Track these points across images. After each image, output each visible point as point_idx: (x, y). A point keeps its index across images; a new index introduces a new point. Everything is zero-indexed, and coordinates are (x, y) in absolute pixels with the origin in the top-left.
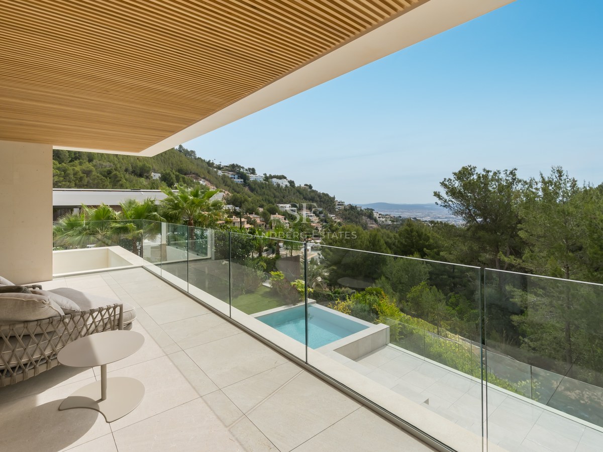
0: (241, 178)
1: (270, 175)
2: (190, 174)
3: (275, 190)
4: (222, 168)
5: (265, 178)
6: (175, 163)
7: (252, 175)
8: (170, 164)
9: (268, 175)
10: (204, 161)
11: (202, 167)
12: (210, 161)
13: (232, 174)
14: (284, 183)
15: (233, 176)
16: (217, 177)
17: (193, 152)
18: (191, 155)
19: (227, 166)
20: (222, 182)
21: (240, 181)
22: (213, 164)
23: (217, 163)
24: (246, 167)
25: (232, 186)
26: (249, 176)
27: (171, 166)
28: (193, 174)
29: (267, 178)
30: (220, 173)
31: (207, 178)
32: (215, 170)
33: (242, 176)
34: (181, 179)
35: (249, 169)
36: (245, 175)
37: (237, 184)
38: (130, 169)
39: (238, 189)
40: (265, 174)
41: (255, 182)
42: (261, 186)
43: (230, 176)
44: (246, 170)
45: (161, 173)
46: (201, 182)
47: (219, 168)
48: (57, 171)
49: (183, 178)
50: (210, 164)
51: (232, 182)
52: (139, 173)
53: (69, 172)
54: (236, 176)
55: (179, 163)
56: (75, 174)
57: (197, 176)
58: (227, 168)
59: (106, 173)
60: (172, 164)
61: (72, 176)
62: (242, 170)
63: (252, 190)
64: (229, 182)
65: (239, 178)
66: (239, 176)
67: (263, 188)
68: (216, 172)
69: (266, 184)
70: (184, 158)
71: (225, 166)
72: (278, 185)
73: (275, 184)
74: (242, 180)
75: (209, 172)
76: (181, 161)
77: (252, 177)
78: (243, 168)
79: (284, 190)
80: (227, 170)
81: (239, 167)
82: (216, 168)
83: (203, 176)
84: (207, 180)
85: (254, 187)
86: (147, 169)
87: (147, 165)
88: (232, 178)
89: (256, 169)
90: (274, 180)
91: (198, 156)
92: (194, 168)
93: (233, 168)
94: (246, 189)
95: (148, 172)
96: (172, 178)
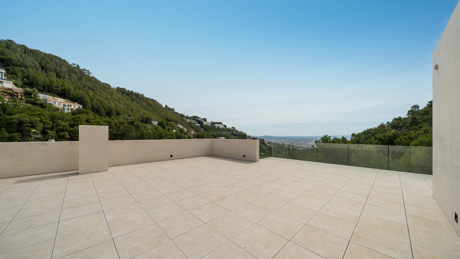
0: (199, 124)
1: (214, 122)
2: (172, 122)
3: (217, 130)
4: (189, 118)
5: (212, 123)
6: (164, 115)
7: (205, 122)
8: (162, 116)
9: (213, 122)
10: (179, 114)
11: (179, 117)
12: (182, 114)
13: (194, 121)
14: (221, 126)
15: (195, 122)
16: (186, 123)
17: (173, 109)
18: (172, 111)
19: (191, 117)
20: (189, 125)
21: (198, 125)
22: (184, 115)
23: (186, 115)
24: (202, 118)
25: (195, 127)
26: (203, 123)
27: (162, 117)
28: (174, 121)
29: (213, 124)
30: (188, 120)
31: (182, 124)
32: (185, 119)
33: (200, 122)
34: (169, 125)
35: (203, 119)
36: (201, 122)
37: (197, 126)
38: (141, 119)
39: (198, 129)
40: (212, 122)
41: (206, 125)
42: (210, 128)
43: (193, 122)
44: (202, 119)
45: (158, 121)
46: (179, 126)
47: (187, 117)
48: (105, 123)
49: (170, 124)
50: (182, 116)
51: (195, 125)
52: (145, 121)
53: (112, 123)
54: (196, 122)
55: (166, 115)
56: (115, 125)
57: (177, 122)
58: (191, 118)
59: (130, 123)
60: (163, 116)
61: (114, 126)
62: (199, 119)
63: (205, 130)
64: (193, 126)
65: (198, 124)
66: (198, 122)
67: (211, 129)
68: (186, 120)
69: (212, 126)
70: (169, 112)
71: (190, 117)
72: (219, 127)
73: (217, 127)
74: (200, 125)
75: (182, 120)
76: (167, 114)
77: (205, 123)
78: (200, 118)
79: (221, 130)
80: (191, 119)
81: (198, 117)
82: (185, 118)
83: (180, 123)
84: (182, 125)
85: (206, 128)
86: (150, 119)
87: (150, 117)
88: (194, 123)
89: (207, 119)
90: (216, 125)
91: (176, 111)
92: (174, 118)
93: (195, 118)
94: (202, 129)
95: (150, 120)
96: (164, 125)
